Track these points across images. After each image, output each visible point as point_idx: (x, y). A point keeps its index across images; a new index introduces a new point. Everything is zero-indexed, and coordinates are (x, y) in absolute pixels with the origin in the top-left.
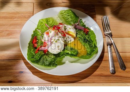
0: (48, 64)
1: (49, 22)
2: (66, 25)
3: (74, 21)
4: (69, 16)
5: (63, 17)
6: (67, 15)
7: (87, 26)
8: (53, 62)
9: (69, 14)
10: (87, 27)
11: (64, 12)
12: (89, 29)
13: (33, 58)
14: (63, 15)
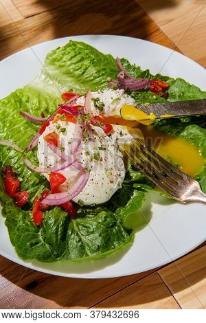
0: (98, 242)
1: (27, 101)
2: (95, 95)
3: (108, 70)
4: (82, 59)
5: (64, 69)
6: (75, 60)
7: (153, 73)
8: (113, 226)
9: (79, 53)
10: (158, 75)
11: (64, 54)
12: (166, 78)
13: (37, 243)
14: (62, 66)
